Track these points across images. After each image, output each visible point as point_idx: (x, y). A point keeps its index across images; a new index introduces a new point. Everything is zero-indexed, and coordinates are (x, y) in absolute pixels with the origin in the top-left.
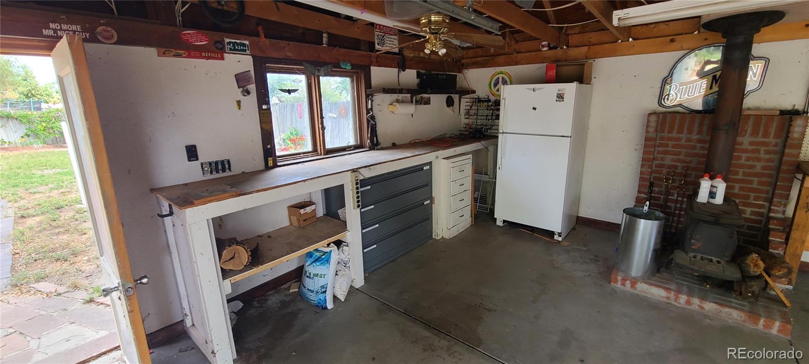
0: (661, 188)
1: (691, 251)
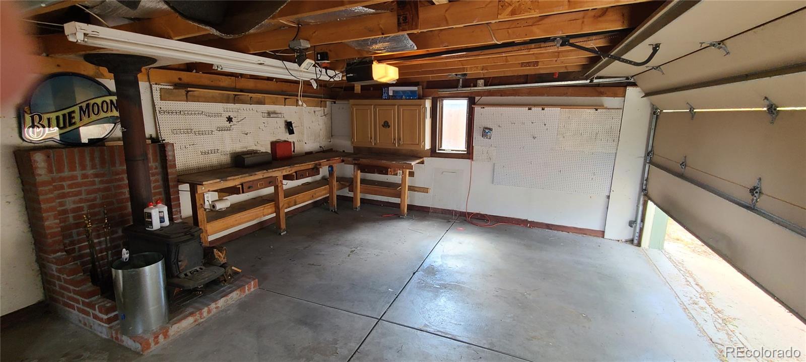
1: (180, 273)
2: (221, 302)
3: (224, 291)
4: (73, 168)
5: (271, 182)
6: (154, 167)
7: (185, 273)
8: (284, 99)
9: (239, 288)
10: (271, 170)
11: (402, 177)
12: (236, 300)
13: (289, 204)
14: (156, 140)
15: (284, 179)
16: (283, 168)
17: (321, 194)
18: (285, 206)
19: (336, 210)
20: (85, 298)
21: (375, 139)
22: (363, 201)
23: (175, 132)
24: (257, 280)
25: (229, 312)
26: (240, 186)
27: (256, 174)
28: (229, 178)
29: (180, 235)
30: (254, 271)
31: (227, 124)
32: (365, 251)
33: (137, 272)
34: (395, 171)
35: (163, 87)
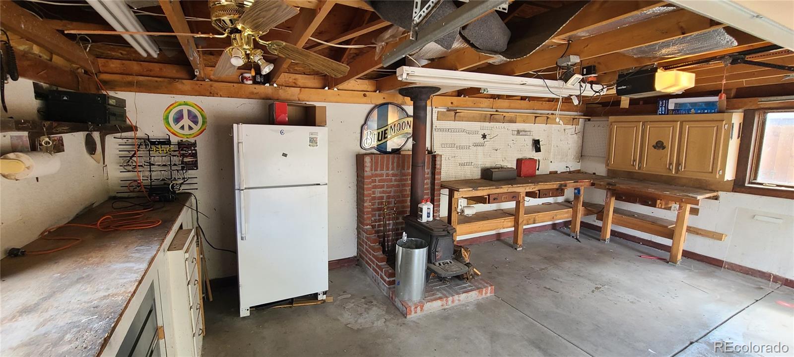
0: (376, 217)
1: (436, 261)
2: (463, 297)
3: (465, 287)
4: (382, 169)
5: (514, 197)
6: (427, 172)
7: (439, 262)
8: (534, 117)
9: (478, 289)
10: (516, 186)
11: (678, 213)
12: (474, 299)
13: (528, 222)
14: (430, 152)
15: (526, 196)
16: (527, 185)
17: (562, 216)
18: (525, 222)
19: (578, 237)
20: (379, 262)
21: (640, 162)
22: (613, 233)
23: (443, 145)
24: (493, 287)
25: (468, 308)
26: (487, 197)
27: (501, 188)
28: (480, 188)
29: (440, 230)
30: (491, 277)
31: (482, 140)
32: (615, 292)
33: (411, 252)
34: (667, 204)
35: (439, 110)
